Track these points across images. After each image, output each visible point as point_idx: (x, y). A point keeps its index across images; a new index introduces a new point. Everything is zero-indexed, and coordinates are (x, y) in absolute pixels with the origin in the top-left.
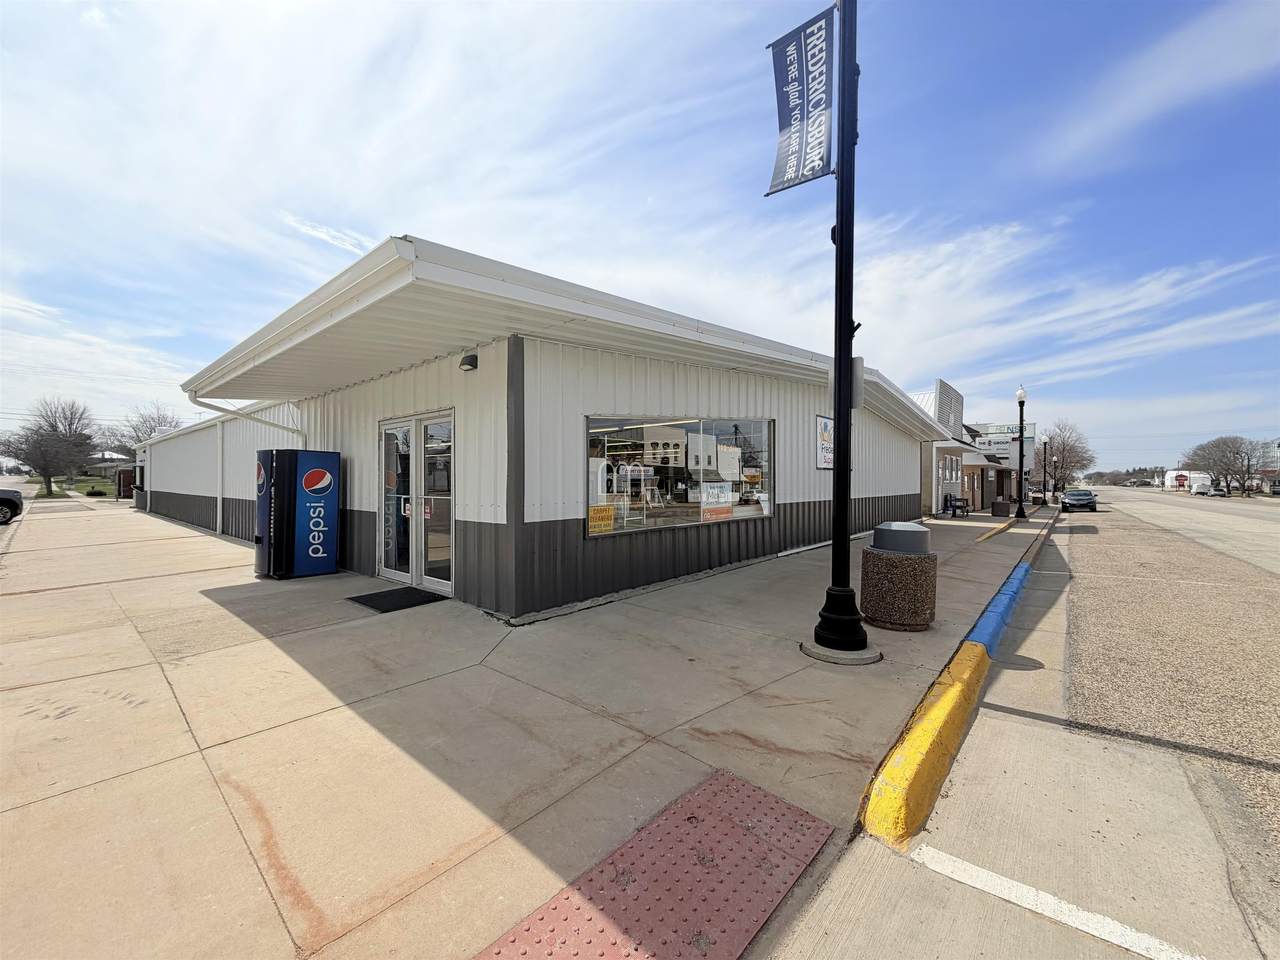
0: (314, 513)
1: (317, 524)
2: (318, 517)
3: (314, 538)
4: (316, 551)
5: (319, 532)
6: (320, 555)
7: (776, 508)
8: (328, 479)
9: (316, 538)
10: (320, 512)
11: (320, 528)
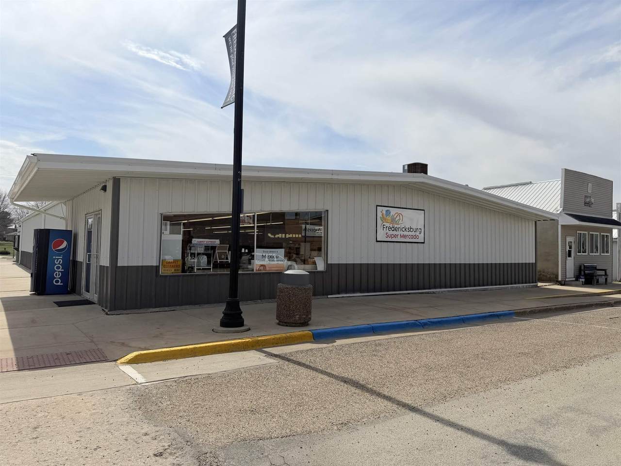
0: (57, 262)
1: (59, 268)
2: (59, 264)
3: (56, 275)
4: (57, 281)
5: (59, 272)
6: (59, 284)
7: (329, 267)
8: (65, 244)
9: (57, 275)
10: (60, 261)
11: (60, 270)
